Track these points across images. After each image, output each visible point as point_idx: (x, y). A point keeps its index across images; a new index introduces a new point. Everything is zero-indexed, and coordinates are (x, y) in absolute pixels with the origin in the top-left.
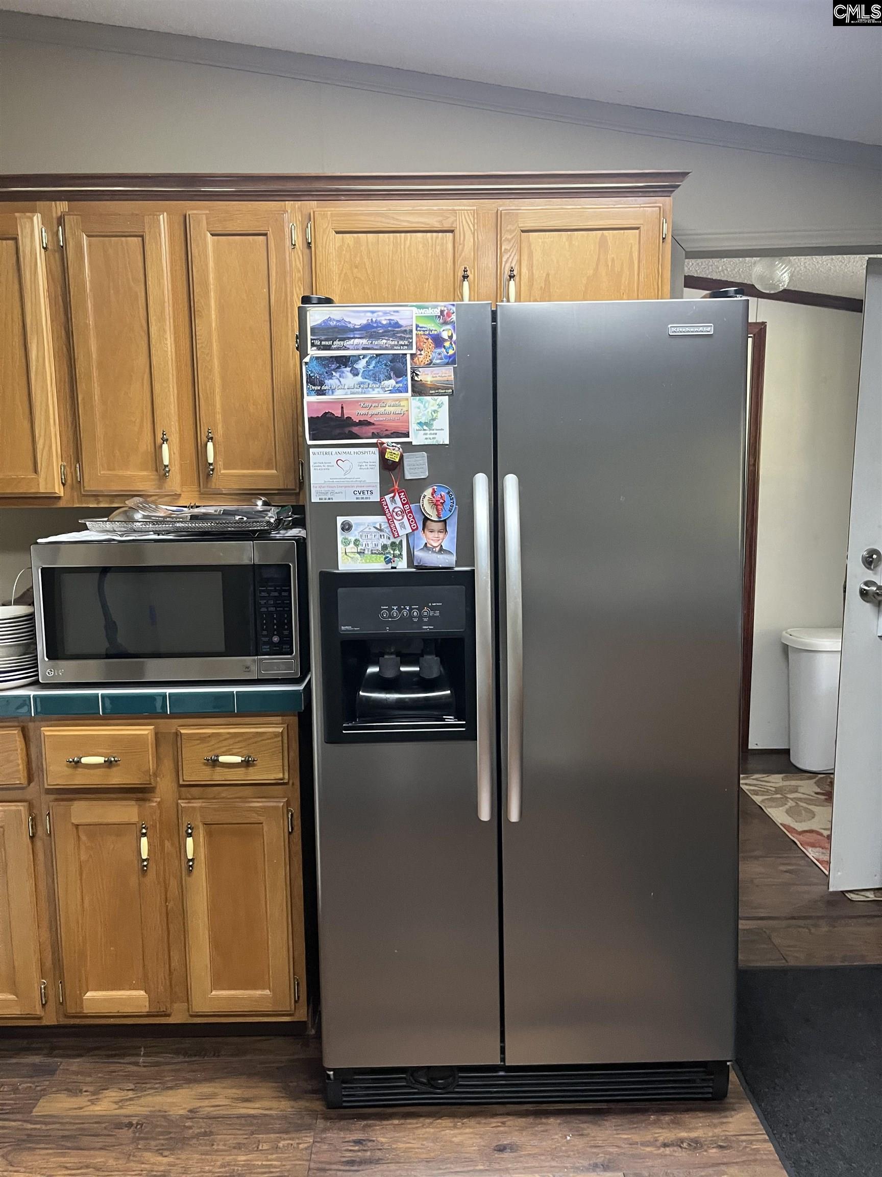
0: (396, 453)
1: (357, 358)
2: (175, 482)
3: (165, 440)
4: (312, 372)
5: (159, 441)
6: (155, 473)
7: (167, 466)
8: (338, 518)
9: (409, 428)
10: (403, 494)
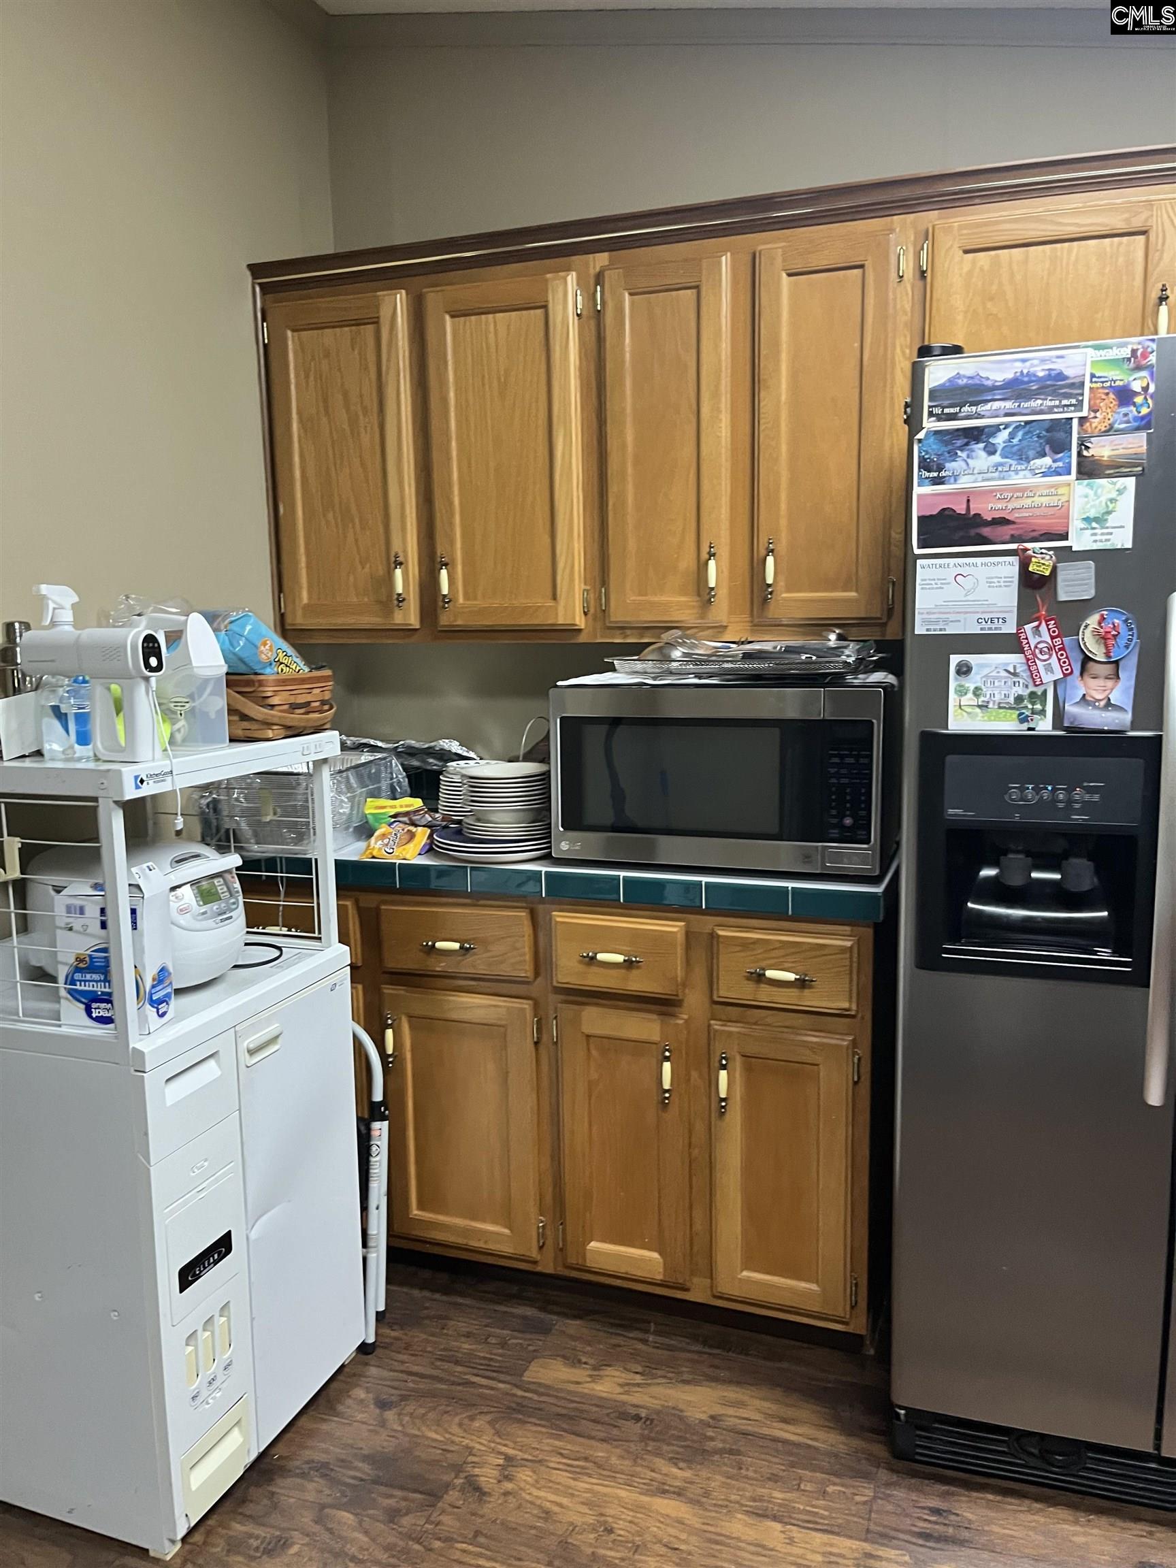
0: (1047, 563)
1: (996, 429)
2: (721, 611)
3: (711, 555)
4: (927, 453)
5: (704, 556)
6: (698, 599)
7: (712, 589)
8: (952, 656)
9: (1068, 527)
10: (1053, 622)
